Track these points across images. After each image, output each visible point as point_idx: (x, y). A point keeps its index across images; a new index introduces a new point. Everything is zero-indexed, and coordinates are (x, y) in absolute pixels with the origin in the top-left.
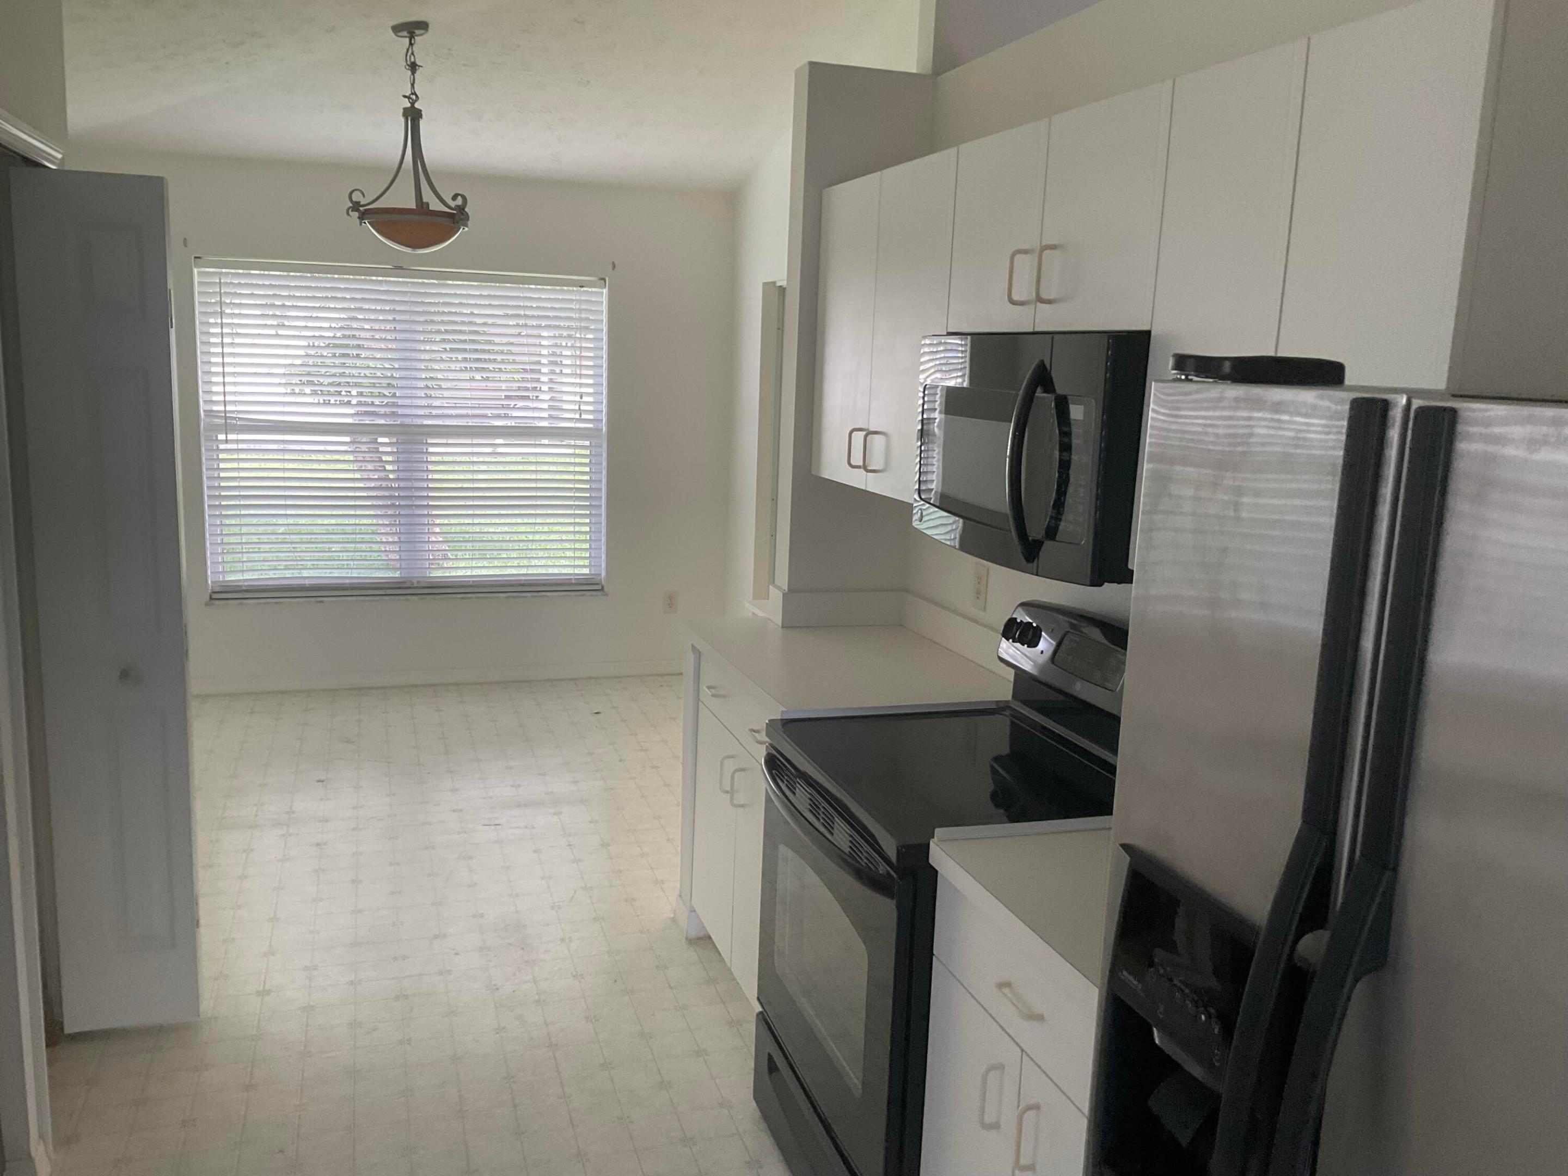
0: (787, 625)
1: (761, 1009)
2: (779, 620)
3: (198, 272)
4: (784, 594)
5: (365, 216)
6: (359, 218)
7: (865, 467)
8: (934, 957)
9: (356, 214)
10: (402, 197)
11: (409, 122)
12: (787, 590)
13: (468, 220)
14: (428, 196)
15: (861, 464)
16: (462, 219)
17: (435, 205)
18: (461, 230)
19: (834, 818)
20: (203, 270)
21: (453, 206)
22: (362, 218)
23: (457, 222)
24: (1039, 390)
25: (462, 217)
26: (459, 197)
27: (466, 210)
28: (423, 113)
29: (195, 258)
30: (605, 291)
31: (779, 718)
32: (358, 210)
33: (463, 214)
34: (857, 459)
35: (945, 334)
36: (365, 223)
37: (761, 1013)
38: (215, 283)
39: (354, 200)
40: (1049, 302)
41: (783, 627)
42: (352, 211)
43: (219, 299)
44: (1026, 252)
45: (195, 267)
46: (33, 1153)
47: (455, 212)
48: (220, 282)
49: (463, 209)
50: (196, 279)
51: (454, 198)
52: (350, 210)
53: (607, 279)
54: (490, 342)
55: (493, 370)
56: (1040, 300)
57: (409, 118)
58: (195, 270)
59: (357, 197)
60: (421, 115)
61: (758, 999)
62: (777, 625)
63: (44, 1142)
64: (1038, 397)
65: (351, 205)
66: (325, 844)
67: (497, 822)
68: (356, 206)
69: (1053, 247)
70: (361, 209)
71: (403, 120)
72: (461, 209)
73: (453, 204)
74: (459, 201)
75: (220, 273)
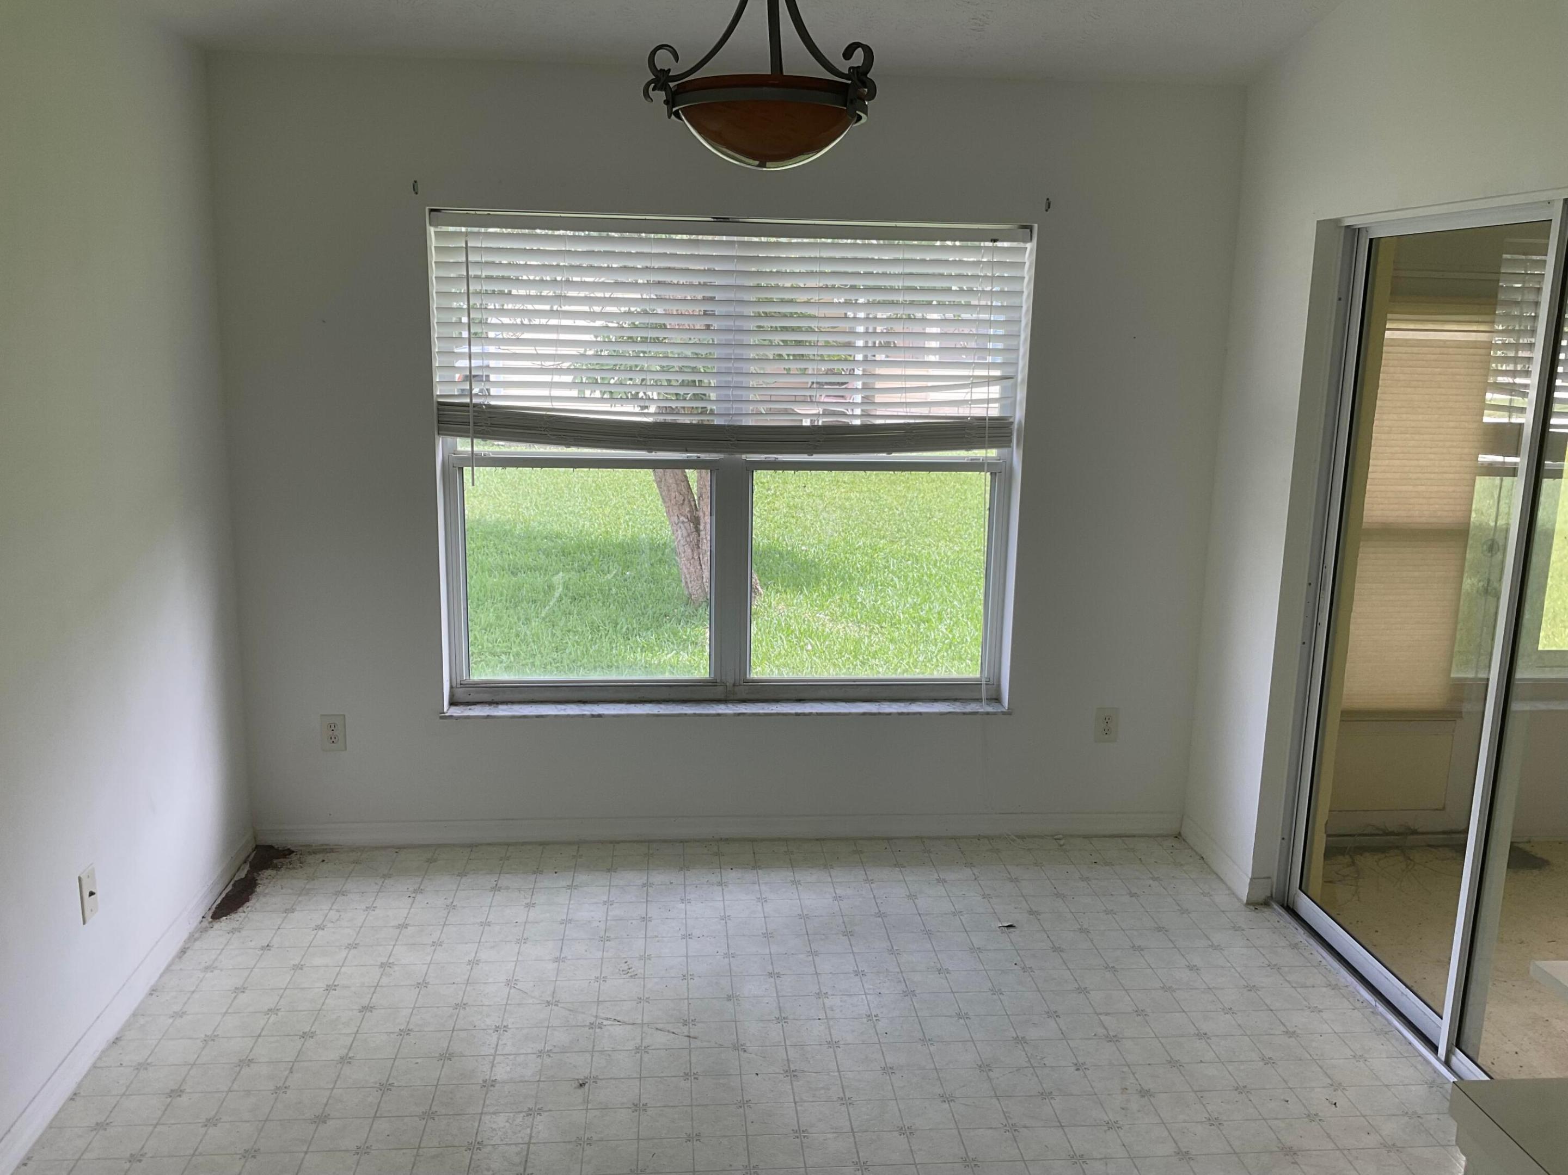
3: (435, 232)
5: (677, 99)
6: (666, 102)
9: (662, 95)
13: (874, 93)
16: (862, 96)
20: (445, 229)
21: (844, 69)
22: (670, 103)
23: (852, 102)
25: (862, 90)
26: (859, 52)
27: (872, 74)
29: (432, 210)
30: (1030, 246)
32: (664, 87)
33: (864, 86)
36: (677, 112)
38: (461, 248)
39: (658, 66)
42: (654, 89)
43: (465, 272)
45: (431, 224)
47: (850, 82)
48: (466, 248)
49: (866, 75)
50: (433, 242)
51: (849, 53)
52: (651, 88)
53: (1036, 226)
58: (432, 230)
59: (663, 60)
65: (652, 77)
68: (661, 79)
70: (672, 84)
72: (861, 76)
73: (842, 64)
74: (858, 58)
75: (467, 234)
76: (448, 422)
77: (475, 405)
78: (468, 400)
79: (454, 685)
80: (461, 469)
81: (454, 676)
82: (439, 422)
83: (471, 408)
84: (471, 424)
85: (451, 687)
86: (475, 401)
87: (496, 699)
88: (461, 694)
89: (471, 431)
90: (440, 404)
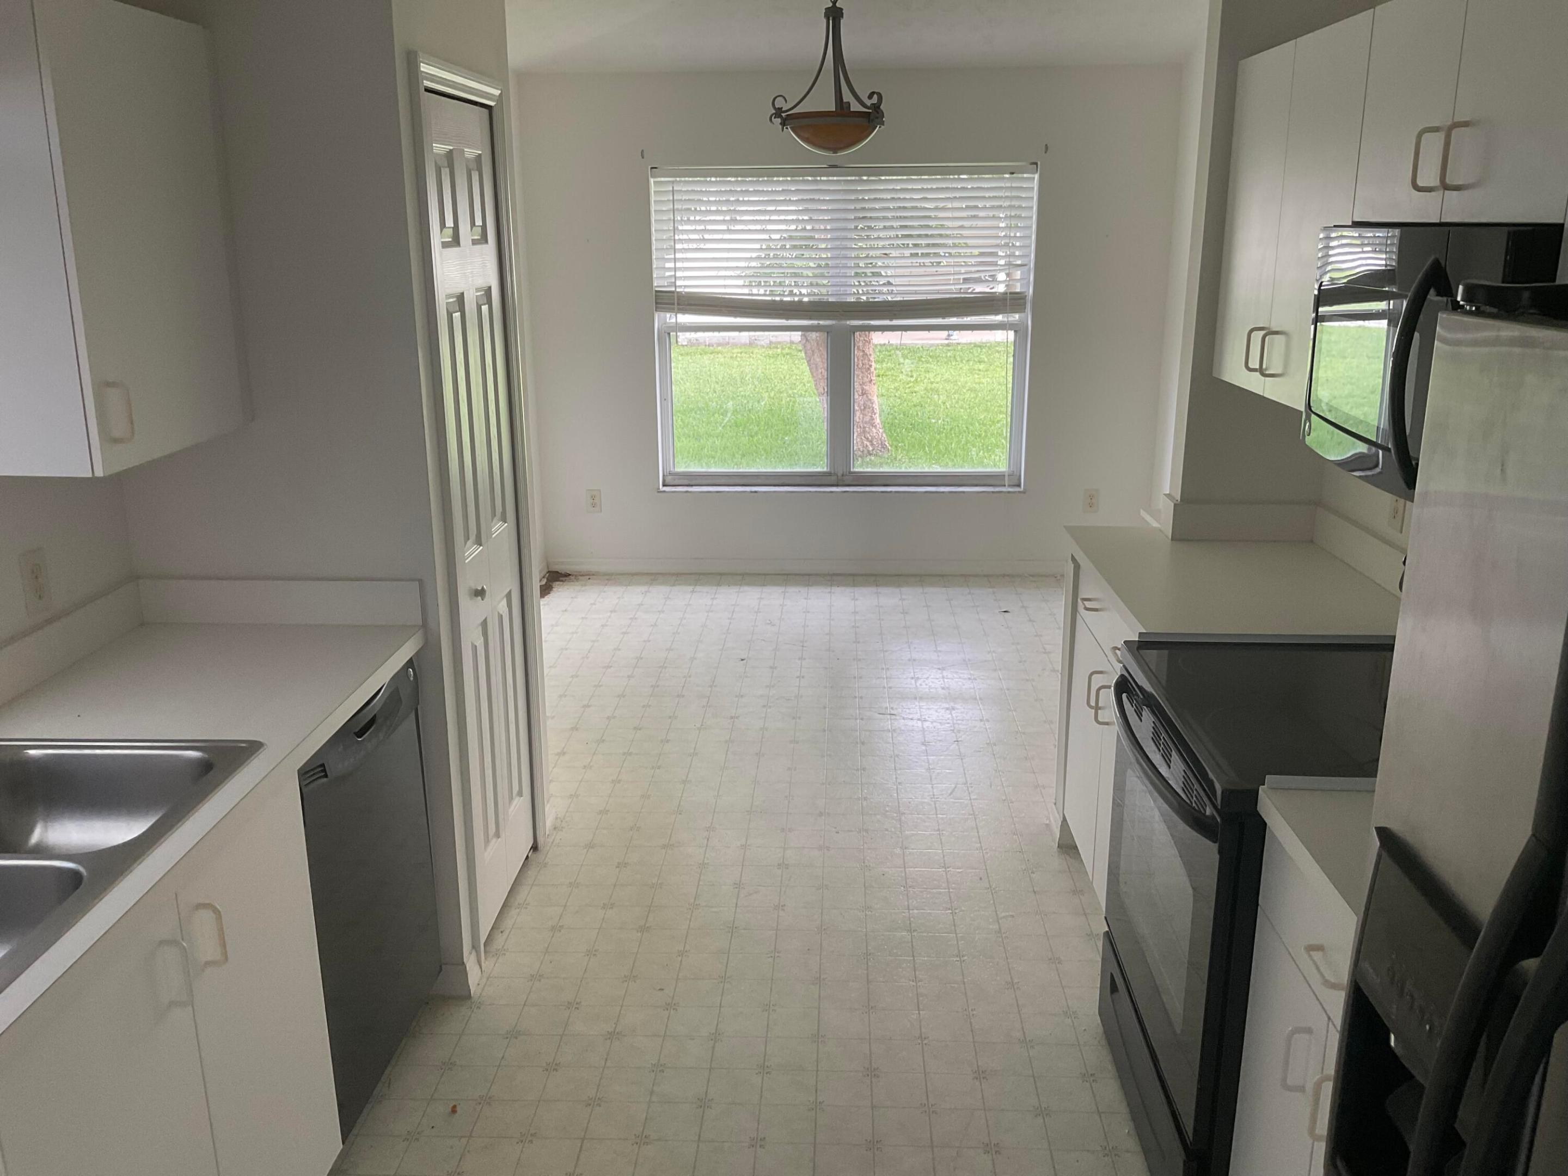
0: (1177, 537)
1: (1107, 929)
2: (1169, 532)
3: (654, 182)
4: (1175, 505)
5: (787, 122)
7: (1261, 371)
8: (1259, 908)
9: (779, 120)
10: (823, 101)
11: (831, 22)
12: (1179, 500)
13: (883, 116)
14: (847, 96)
15: (1257, 367)
16: (877, 118)
17: (855, 107)
18: (878, 128)
19: (1171, 751)
20: (659, 179)
21: (869, 105)
22: (783, 124)
23: (873, 120)
24: (1432, 291)
25: (877, 115)
26: (875, 96)
27: (882, 107)
28: (844, 11)
29: (652, 168)
30: (1037, 176)
31: (1137, 639)
32: (780, 116)
33: (878, 113)
34: (1254, 364)
35: (1350, 224)
36: (787, 128)
37: (1107, 932)
38: (669, 191)
39: (777, 107)
40: (1457, 188)
41: (1172, 539)
42: (775, 118)
43: (672, 207)
44: (1436, 129)
45: (652, 177)
46: (465, 960)
47: (871, 111)
48: (673, 191)
49: (879, 107)
50: (653, 188)
51: (870, 97)
52: (773, 117)
53: (1039, 163)
54: (942, 227)
55: (943, 254)
56: (1446, 187)
57: (831, 18)
58: (652, 180)
59: (780, 103)
60: (843, 13)
61: (1106, 918)
62: (1167, 537)
63: (476, 952)
64: (1431, 301)
65: (774, 112)
66: (737, 718)
67: (892, 712)
68: (778, 112)
69: (1466, 124)
70: (783, 114)
71: (825, 21)
72: (876, 107)
73: (869, 103)
74: (875, 99)
75: (673, 182)
76: (661, 303)
77: (678, 292)
78: (673, 289)
79: (665, 474)
80: (669, 334)
81: (665, 468)
82: (656, 303)
83: (676, 294)
84: (676, 304)
85: (664, 475)
86: (678, 290)
87: (691, 483)
88: (669, 479)
89: (676, 309)
90: (657, 291)
